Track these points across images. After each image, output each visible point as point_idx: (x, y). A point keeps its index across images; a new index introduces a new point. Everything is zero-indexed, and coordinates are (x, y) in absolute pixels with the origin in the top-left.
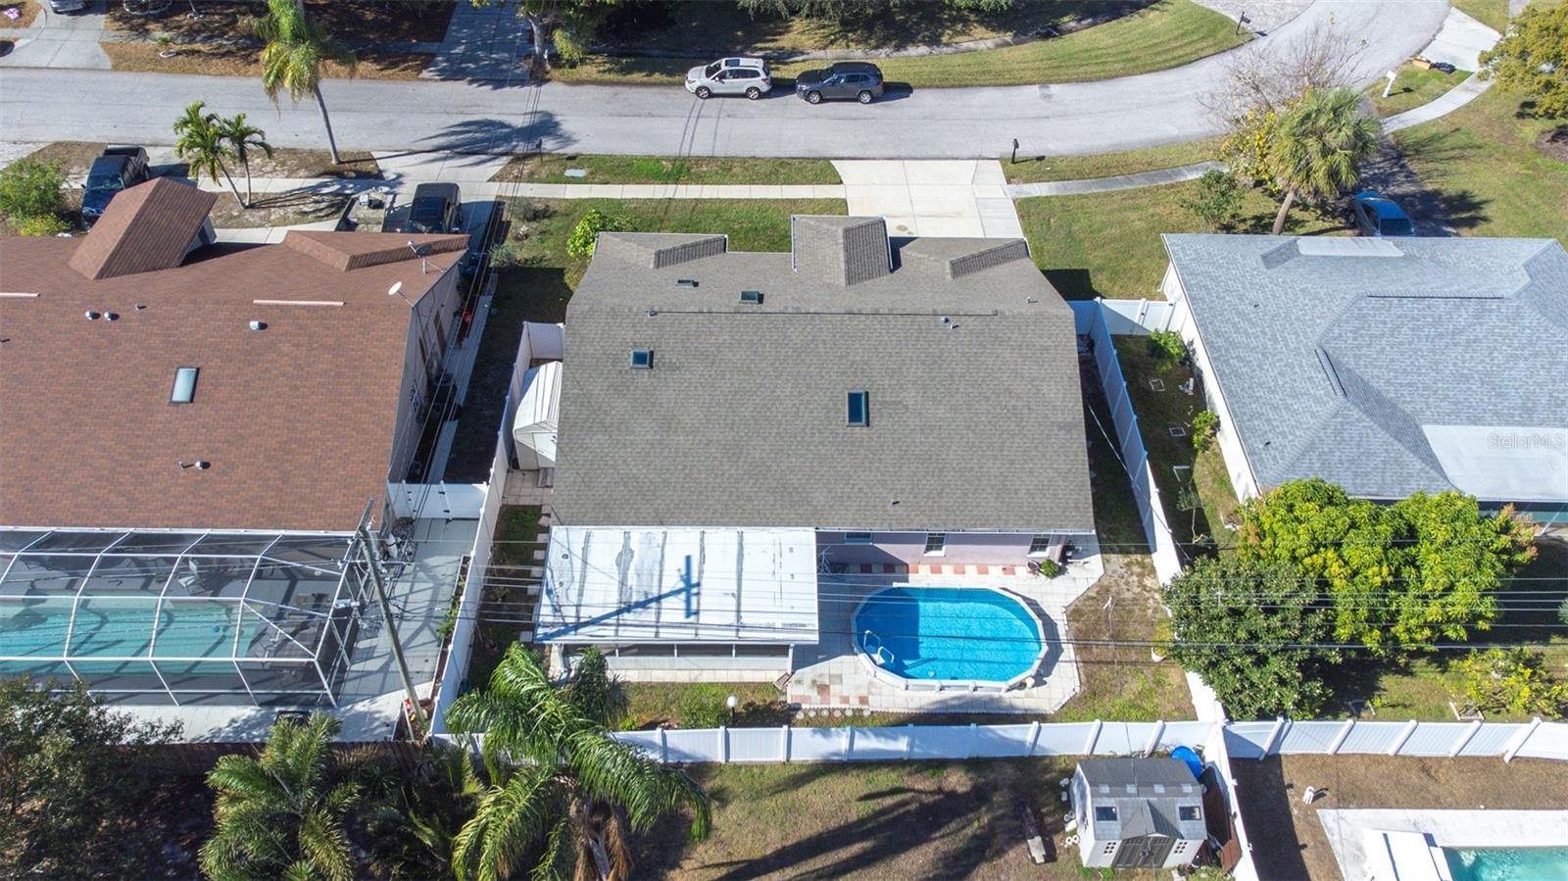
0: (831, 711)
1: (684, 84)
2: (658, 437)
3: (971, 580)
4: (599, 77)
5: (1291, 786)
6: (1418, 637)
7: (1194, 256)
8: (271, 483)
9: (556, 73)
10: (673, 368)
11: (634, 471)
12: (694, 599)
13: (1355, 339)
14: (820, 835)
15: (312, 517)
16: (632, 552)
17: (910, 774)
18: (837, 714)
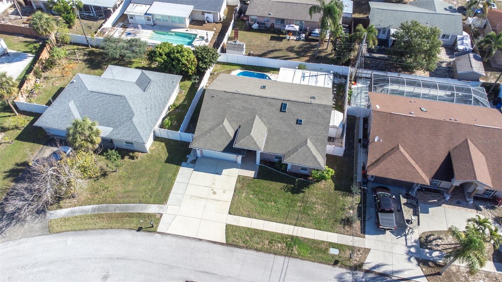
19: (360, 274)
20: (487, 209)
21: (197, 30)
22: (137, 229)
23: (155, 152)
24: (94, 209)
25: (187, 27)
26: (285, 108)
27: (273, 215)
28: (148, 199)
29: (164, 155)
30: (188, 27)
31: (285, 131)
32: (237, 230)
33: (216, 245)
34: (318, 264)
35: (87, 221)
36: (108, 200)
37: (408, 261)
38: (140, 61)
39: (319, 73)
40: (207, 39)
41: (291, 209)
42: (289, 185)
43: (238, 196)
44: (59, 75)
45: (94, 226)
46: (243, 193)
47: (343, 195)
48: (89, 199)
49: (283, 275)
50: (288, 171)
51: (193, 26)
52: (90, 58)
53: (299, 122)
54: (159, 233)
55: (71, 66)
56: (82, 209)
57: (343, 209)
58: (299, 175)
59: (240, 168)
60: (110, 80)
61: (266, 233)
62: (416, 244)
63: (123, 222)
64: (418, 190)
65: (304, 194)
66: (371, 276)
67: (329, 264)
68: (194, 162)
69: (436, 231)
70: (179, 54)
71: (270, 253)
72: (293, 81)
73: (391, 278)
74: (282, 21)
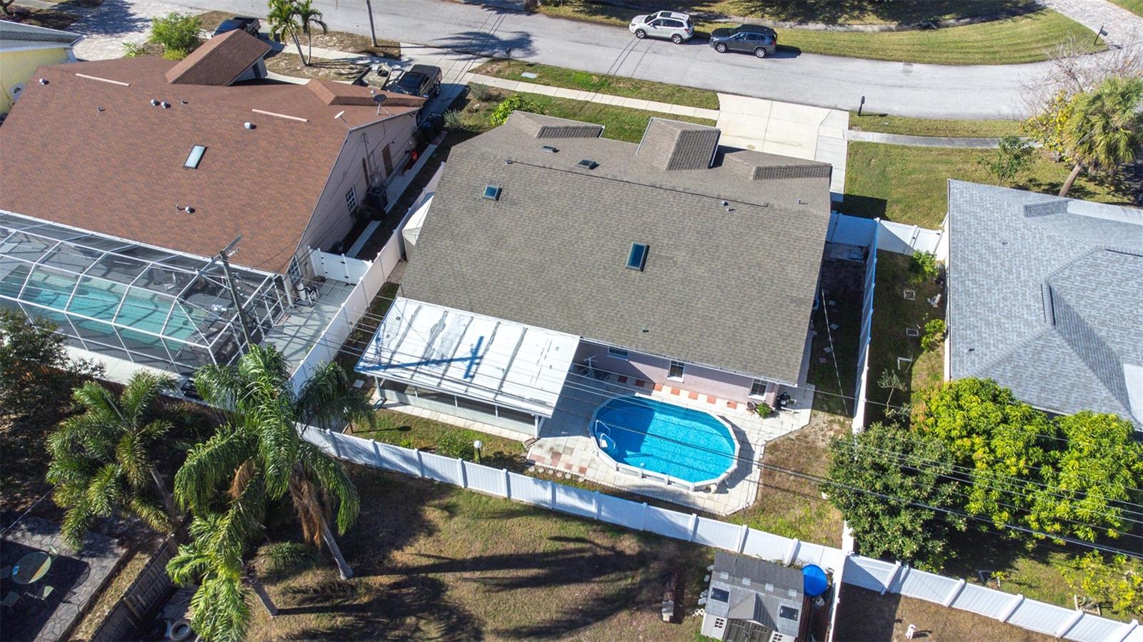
0: (555, 472)
1: (628, 27)
2: (487, 249)
3: (700, 404)
4: (572, 15)
5: (900, 621)
6: (1048, 529)
7: (968, 199)
8: (227, 230)
9: (543, 9)
10: (513, 203)
11: (464, 270)
12: (474, 367)
13: (1082, 282)
14: (511, 555)
15: (245, 257)
16: (444, 325)
17: (595, 531)
18: (559, 475)
67: (544, 65)
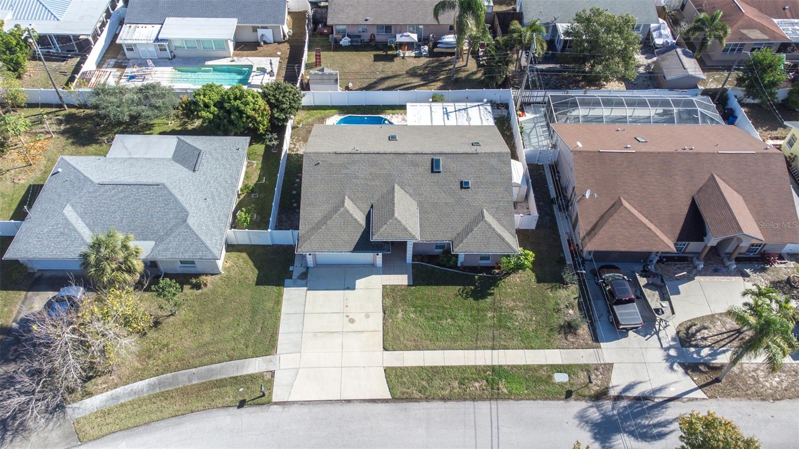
19: (607, 405)
20: (755, 273)
21: (249, 58)
22: (238, 404)
23: (234, 270)
24: (153, 385)
25: (232, 56)
26: (438, 167)
27: (454, 339)
28: (243, 350)
29: (252, 273)
30: (233, 54)
31: (446, 203)
32: (405, 375)
33: (376, 404)
34: (542, 401)
35: (144, 407)
36: (174, 365)
37: (670, 370)
38: (165, 121)
39: (469, 104)
40: (272, 71)
41: (479, 324)
42: (467, 287)
43: (392, 318)
44: (20, 163)
45: (159, 414)
46: (398, 313)
47: (552, 288)
48: (138, 369)
49: (495, 430)
50: (459, 264)
51: (240, 52)
52: (72, 127)
53: (464, 185)
54: (276, 403)
55: (39, 144)
56: (130, 389)
57: (558, 310)
58: (479, 268)
59: (383, 273)
60: (125, 160)
61: (451, 370)
62: (675, 343)
63: (210, 397)
64: (658, 262)
65: (493, 297)
66: (624, 403)
67: (559, 399)
68: (304, 276)
69: (697, 318)
70: (238, 102)
71: (465, 400)
72: (432, 122)
73: (653, 401)
74: (388, 28)
